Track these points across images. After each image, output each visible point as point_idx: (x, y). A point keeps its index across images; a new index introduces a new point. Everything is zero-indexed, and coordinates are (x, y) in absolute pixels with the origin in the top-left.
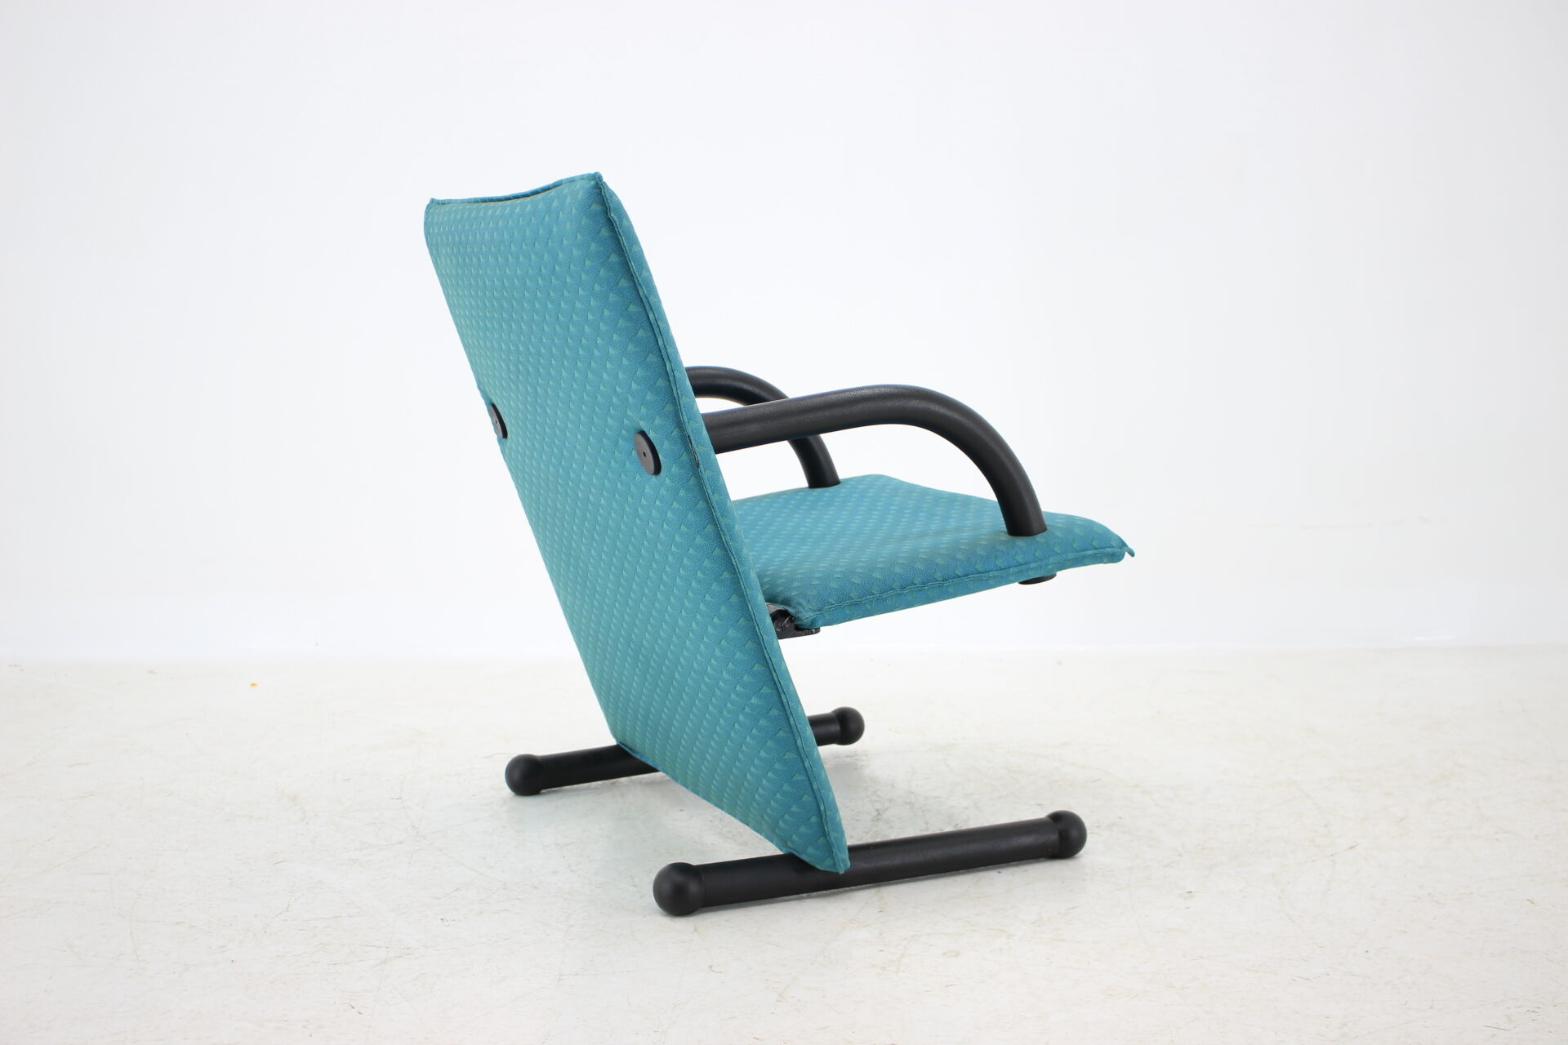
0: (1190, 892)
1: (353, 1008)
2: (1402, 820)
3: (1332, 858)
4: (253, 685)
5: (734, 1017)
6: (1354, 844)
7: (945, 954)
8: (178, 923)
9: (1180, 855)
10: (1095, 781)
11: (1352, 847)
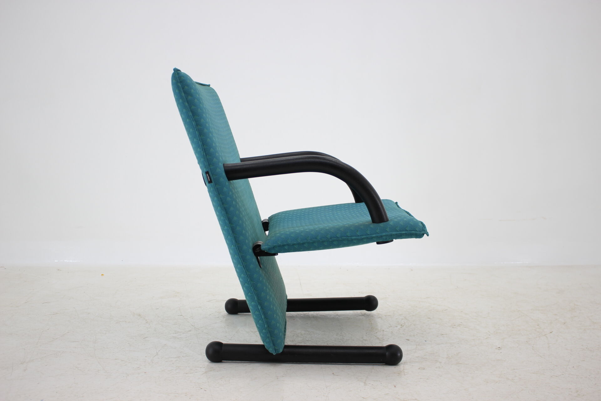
0: (499, 347)
1: (202, 389)
2: (565, 323)
3: (545, 336)
4: (102, 275)
5: (351, 391)
6: (551, 331)
7: (419, 369)
8: (116, 359)
9: (490, 335)
10: (445, 310)
11: (551, 332)
